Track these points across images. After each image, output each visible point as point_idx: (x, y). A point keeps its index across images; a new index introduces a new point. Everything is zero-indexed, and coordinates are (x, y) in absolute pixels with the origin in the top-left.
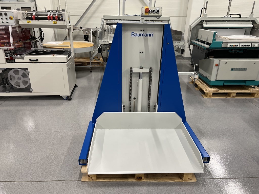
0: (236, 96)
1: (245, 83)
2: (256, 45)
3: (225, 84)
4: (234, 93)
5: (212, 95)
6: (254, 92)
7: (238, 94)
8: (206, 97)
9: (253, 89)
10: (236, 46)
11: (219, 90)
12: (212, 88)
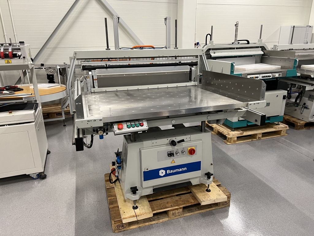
0: (262, 137)
1: (269, 120)
2: (277, 75)
3: (248, 124)
4: (259, 134)
5: (236, 139)
6: (279, 130)
7: (264, 134)
8: (230, 143)
9: (278, 126)
10: (256, 77)
11: (243, 133)
12: (234, 131)
